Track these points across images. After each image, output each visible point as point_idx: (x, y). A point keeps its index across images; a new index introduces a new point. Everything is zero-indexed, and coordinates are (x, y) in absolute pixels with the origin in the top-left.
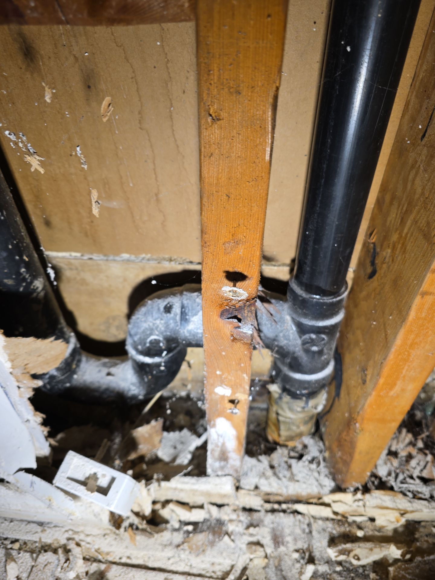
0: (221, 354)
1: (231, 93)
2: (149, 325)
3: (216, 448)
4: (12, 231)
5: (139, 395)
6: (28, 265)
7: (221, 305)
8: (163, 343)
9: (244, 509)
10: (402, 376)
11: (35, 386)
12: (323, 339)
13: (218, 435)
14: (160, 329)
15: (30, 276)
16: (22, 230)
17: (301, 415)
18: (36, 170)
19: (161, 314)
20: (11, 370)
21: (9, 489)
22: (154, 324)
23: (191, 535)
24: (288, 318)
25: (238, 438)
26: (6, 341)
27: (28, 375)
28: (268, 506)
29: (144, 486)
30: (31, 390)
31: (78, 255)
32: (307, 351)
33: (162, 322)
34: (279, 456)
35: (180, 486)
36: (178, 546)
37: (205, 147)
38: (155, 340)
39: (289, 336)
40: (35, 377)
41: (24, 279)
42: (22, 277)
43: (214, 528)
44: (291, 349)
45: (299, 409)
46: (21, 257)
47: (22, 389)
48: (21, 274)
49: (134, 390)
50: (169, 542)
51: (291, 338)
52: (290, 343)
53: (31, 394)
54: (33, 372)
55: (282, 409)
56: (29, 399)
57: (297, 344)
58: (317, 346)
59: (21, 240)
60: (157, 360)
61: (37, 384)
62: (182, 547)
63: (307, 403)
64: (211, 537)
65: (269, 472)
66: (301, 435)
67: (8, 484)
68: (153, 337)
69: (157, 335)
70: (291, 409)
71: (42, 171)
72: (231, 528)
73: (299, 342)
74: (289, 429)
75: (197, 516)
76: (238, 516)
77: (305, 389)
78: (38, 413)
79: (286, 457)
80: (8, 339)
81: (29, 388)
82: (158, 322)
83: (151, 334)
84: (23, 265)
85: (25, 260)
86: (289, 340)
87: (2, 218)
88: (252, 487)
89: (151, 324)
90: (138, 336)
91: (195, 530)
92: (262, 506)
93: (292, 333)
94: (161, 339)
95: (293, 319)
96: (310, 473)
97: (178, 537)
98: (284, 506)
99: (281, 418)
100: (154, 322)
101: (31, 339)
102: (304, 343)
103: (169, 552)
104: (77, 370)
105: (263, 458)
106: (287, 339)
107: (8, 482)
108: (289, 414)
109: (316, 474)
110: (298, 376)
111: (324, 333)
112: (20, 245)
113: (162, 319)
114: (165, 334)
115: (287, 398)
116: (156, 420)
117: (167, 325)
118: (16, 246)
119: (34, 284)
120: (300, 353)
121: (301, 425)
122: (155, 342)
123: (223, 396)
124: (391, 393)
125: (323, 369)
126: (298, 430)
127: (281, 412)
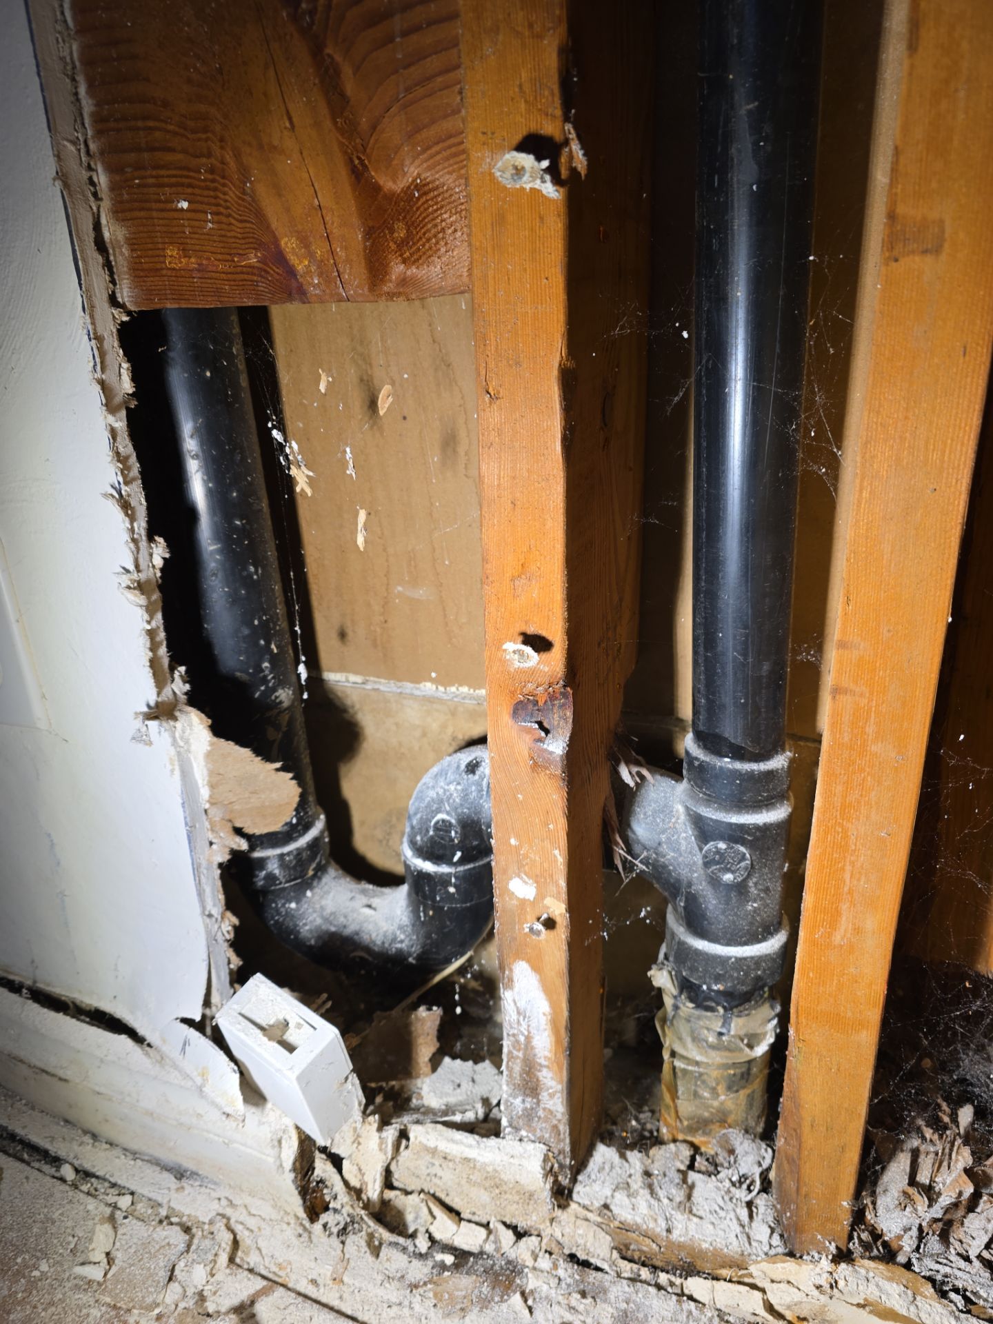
0: (516, 798)
1: (510, 366)
2: (437, 793)
3: (515, 1053)
4: (263, 599)
5: (410, 955)
6: (274, 660)
7: (513, 693)
8: (456, 832)
9: (572, 1258)
10: (846, 889)
11: (235, 847)
12: (743, 858)
13: (519, 1013)
14: (454, 801)
15: (273, 678)
16: (279, 607)
18: (302, 490)
19: (460, 775)
20: (207, 806)
21: (147, 1054)
22: (445, 791)
23: (447, 1274)
24: (680, 809)
25: (554, 1022)
26: (212, 744)
27: (229, 825)
28: (627, 1268)
29: (376, 1126)
30: (227, 850)
31: (359, 679)
32: (714, 882)
33: (459, 787)
34: (669, 1158)
35: (443, 1146)
36: (414, 1287)
37: (483, 435)
38: (443, 821)
39: (677, 841)
40: (238, 831)
41: (264, 680)
42: (262, 675)
43: (497, 1275)
44: (684, 873)
45: (712, 1039)
46: (268, 643)
47: (214, 847)
48: (262, 671)
49: (402, 942)
50: (399, 1275)
51: (683, 848)
52: (680, 860)
53: (224, 857)
54: (238, 825)
55: (680, 1039)
56: (220, 866)
57: (695, 863)
58: (733, 872)
59: (274, 619)
60: (444, 869)
61: (239, 846)
62: (421, 1290)
63: (726, 1022)
64: (485, 1289)
65: (637, 1182)
66: (722, 1119)
67: (148, 1049)
68: (440, 816)
69: (448, 813)
70: (696, 1039)
71: (309, 492)
72: (532, 1282)
73: (699, 859)
74: (696, 1098)
75: (469, 1238)
76: (555, 1266)
77: (718, 979)
78: (229, 914)
79: (682, 1162)
80: (215, 739)
81: (225, 846)
82: (452, 787)
83: (438, 811)
84: (267, 657)
85: (272, 650)
86: (677, 850)
87: (255, 577)
88: (597, 1204)
89: (441, 792)
90: (419, 816)
91: (457, 1266)
92: (614, 1263)
93: (685, 838)
94: (453, 821)
95: (687, 808)
96: (730, 1206)
97: (419, 1271)
98: (663, 1278)
99: (678, 1064)
100: (446, 787)
101: (246, 752)
102: (707, 862)
103: (393, 1293)
104: (315, 883)
105: (634, 1156)
106: (674, 851)
107: (149, 1045)
108: (693, 1051)
109: (744, 1213)
110: (701, 944)
111: (743, 842)
112: (271, 625)
113: (459, 784)
114: (459, 810)
115: (688, 1007)
116: (430, 1009)
117: (465, 795)
118: (264, 625)
119: (277, 694)
120: (701, 887)
121: (720, 1089)
122: (444, 827)
123: (523, 902)
124: (837, 938)
125: (754, 939)
126: (716, 1104)
127: (678, 1049)
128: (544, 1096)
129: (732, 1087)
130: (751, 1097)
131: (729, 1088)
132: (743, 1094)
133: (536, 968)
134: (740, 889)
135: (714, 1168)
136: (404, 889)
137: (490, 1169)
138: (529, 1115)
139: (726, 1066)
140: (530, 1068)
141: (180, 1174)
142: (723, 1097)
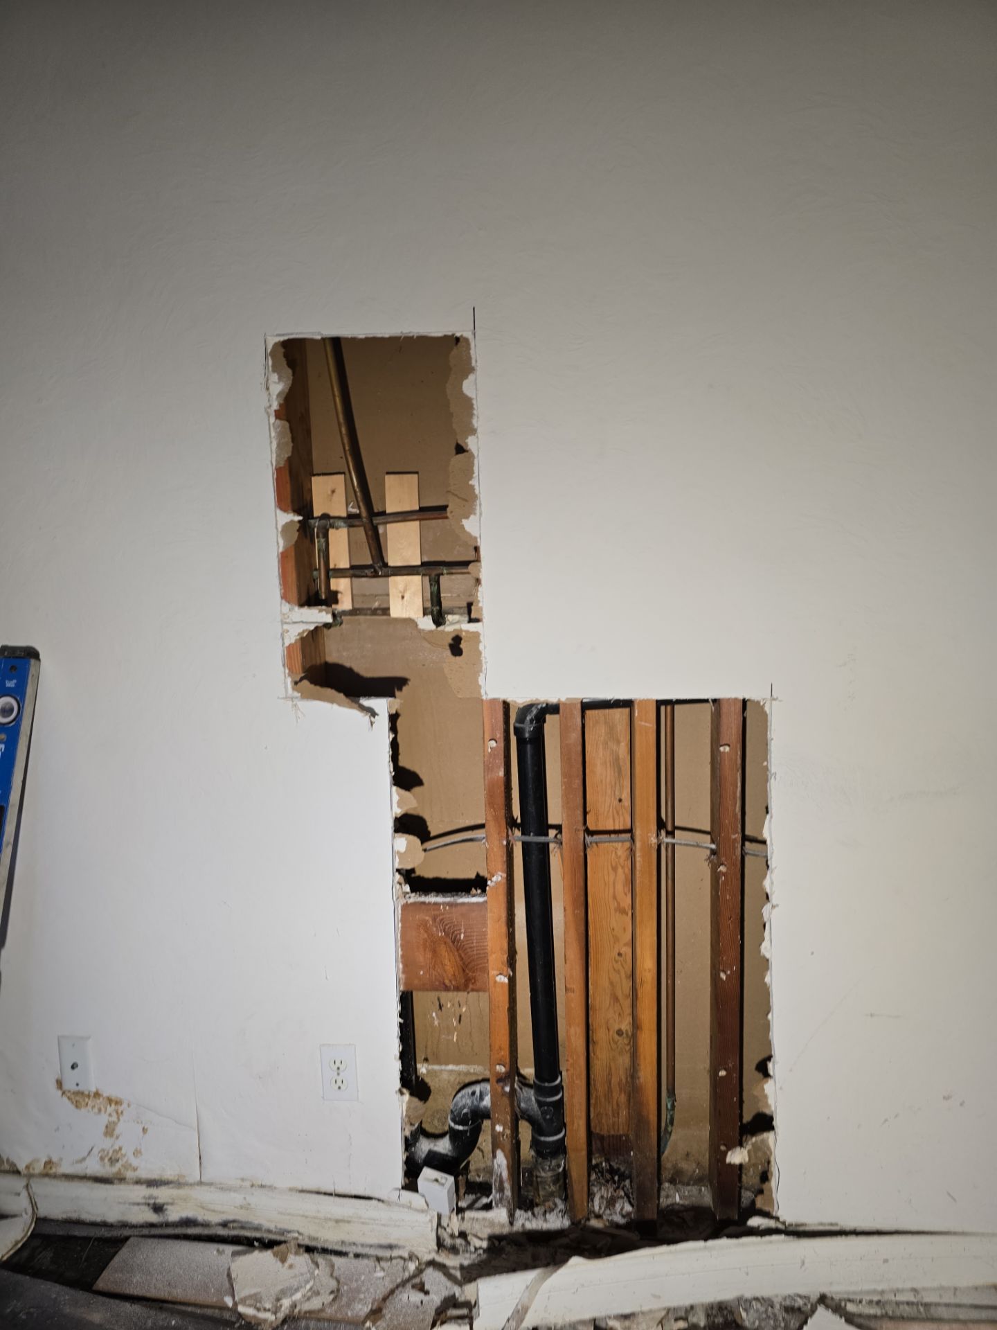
0: (497, 1104)
2: (462, 1103)
3: (497, 1179)
7: (497, 1077)
8: (469, 1115)
12: (551, 1111)
13: (498, 1166)
14: (468, 1105)
17: (550, 1174)
19: (470, 1096)
20: (405, 1119)
22: (464, 1102)
24: (533, 1099)
25: (508, 1166)
26: (407, 1097)
27: (410, 1122)
29: (455, 1214)
32: (544, 1119)
33: (470, 1099)
34: (538, 1210)
35: (476, 1216)
38: (465, 1112)
39: (534, 1108)
44: (536, 1118)
45: (548, 1168)
51: (536, 1111)
52: (535, 1114)
54: (412, 1122)
55: (539, 1171)
58: (549, 1115)
60: (465, 1128)
63: (551, 1162)
66: (552, 1194)
68: (463, 1111)
69: (466, 1109)
70: (544, 1170)
73: (540, 1113)
74: (545, 1189)
77: (548, 1148)
79: (542, 1210)
82: (466, 1101)
83: (462, 1109)
86: (534, 1111)
88: (521, 1225)
90: (457, 1111)
93: (536, 1107)
94: (468, 1112)
95: (536, 1099)
99: (539, 1179)
102: (542, 1113)
105: (527, 1210)
108: (543, 1174)
109: (561, 1219)
110: (543, 1139)
111: (551, 1106)
114: (470, 1108)
115: (540, 1160)
117: (472, 1102)
120: (541, 1121)
121: (551, 1185)
122: (466, 1114)
123: (499, 1132)
124: (574, 1128)
125: (556, 1134)
126: (550, 1190)
127: (538, 1174)
128: (506, 1191)
129: (555, 1183)
130: (560, 1186)
131: (554, 1184)
132: (558, 1185)
133: (503, 1151)
134: (551, 1119)
135: (552, 1210)
136: (448, 1137)
137: (491, 1219)
138: (501, 1199)
139: (552, 1176)
140: (501, 1182)
141: (391, 1247)
142: (552, 1187)
